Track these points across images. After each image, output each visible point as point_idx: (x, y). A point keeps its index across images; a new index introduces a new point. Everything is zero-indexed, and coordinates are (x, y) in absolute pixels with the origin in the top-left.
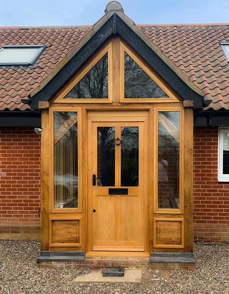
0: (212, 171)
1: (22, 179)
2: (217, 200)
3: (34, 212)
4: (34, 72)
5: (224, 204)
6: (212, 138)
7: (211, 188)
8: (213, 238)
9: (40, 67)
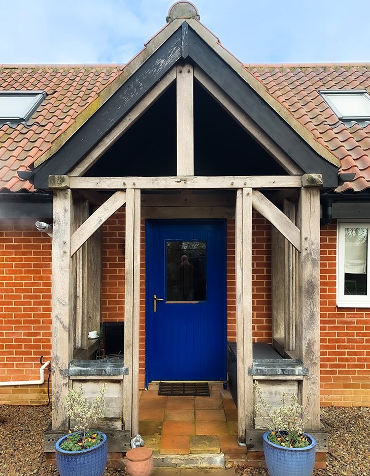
0: (327, 289)
1: (12, 305)
2: (335, 336)
3: (33, 359)
4: (29, 130)
5: (346, 344)
6: (328, 238)
7: (326, 318)
8: (329, 397)
9: (39, 124)
